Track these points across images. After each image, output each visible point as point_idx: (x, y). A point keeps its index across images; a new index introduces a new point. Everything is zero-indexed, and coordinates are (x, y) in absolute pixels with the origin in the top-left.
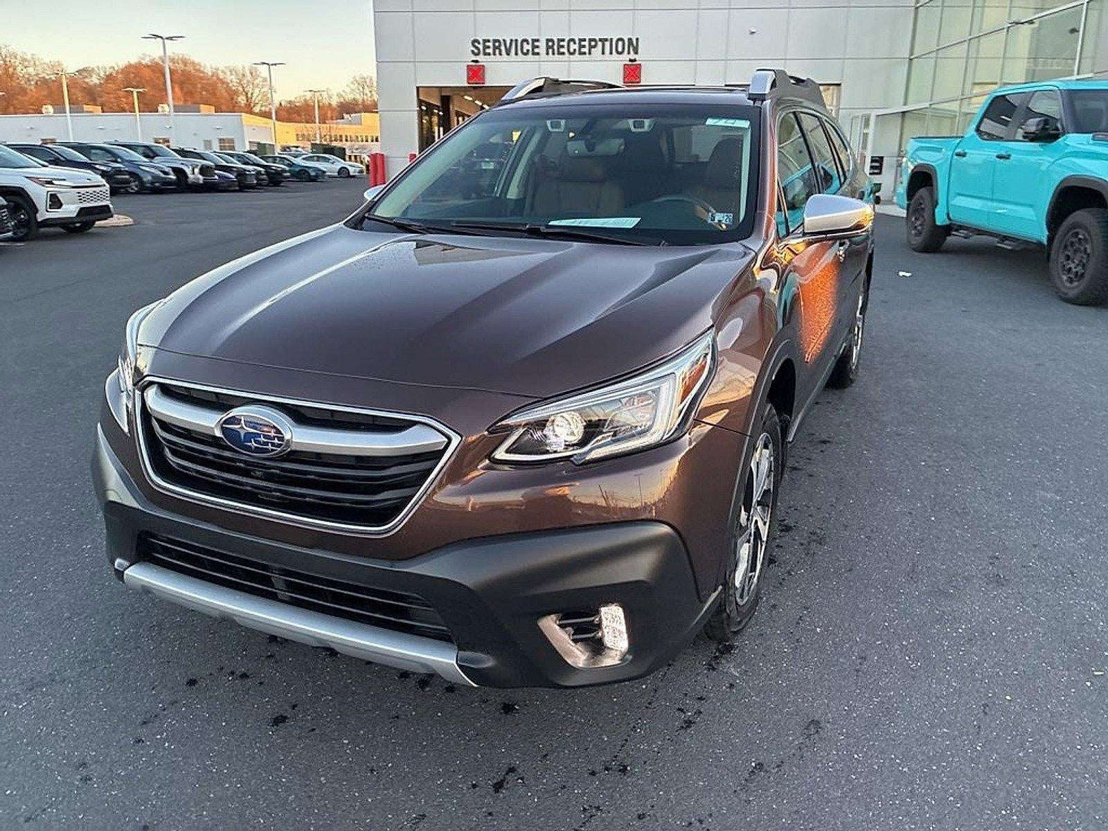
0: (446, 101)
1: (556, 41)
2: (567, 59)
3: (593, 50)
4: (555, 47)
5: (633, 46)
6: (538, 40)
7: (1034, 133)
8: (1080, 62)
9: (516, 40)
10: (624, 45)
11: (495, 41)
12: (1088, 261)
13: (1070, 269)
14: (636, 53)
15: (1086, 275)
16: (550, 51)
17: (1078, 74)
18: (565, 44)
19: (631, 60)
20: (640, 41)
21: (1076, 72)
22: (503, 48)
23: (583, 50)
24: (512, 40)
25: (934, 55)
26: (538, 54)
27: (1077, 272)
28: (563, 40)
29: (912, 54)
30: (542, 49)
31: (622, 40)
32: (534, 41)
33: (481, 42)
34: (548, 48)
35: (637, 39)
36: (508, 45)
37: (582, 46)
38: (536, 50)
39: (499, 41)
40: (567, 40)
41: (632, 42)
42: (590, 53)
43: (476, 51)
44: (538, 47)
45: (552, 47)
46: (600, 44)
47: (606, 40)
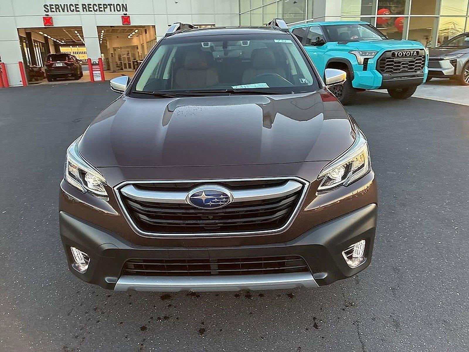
0: (29, 35)
1: (87, 5)
2: (93, 14)
3: (105, 9)
4: (87, 8)
5: (125, 7)
6: (78, 5)
7: (315, 43)
8: (307, 14)
9: (67, 5)
10: (120, 7)
11: (56, 5)
12: (343, 89)
13: (336, 92)
14: (126, 11)
15: (343, 94)
16: (85, 10)
17: (307, 19)
18: (92, 6)
19: (124, 14)
20: (127, 5)
21: (306, 19)
22: (60, 8)
23: (101, 9)
24: (64, 5)
25: (249, 13)
26: (79, 11)
27: (339, 93)
28: (90, 5)
29: (240, 12)
30: (81, 9)
31: (119, 5)
32: (76, 5)
33: (49, 6)
34: (83, 8)
35: (126, 4)
36: (63, 7)
37: (100, 8)
38: (77, 9)
39: (57, 5)
40: (92, 5)
41: (124, 6)
42: (104, 11)
43: (47, 10)
44: (78, 8)
45: (85, 8)
46: (108, 6)
47: (111, 5)
